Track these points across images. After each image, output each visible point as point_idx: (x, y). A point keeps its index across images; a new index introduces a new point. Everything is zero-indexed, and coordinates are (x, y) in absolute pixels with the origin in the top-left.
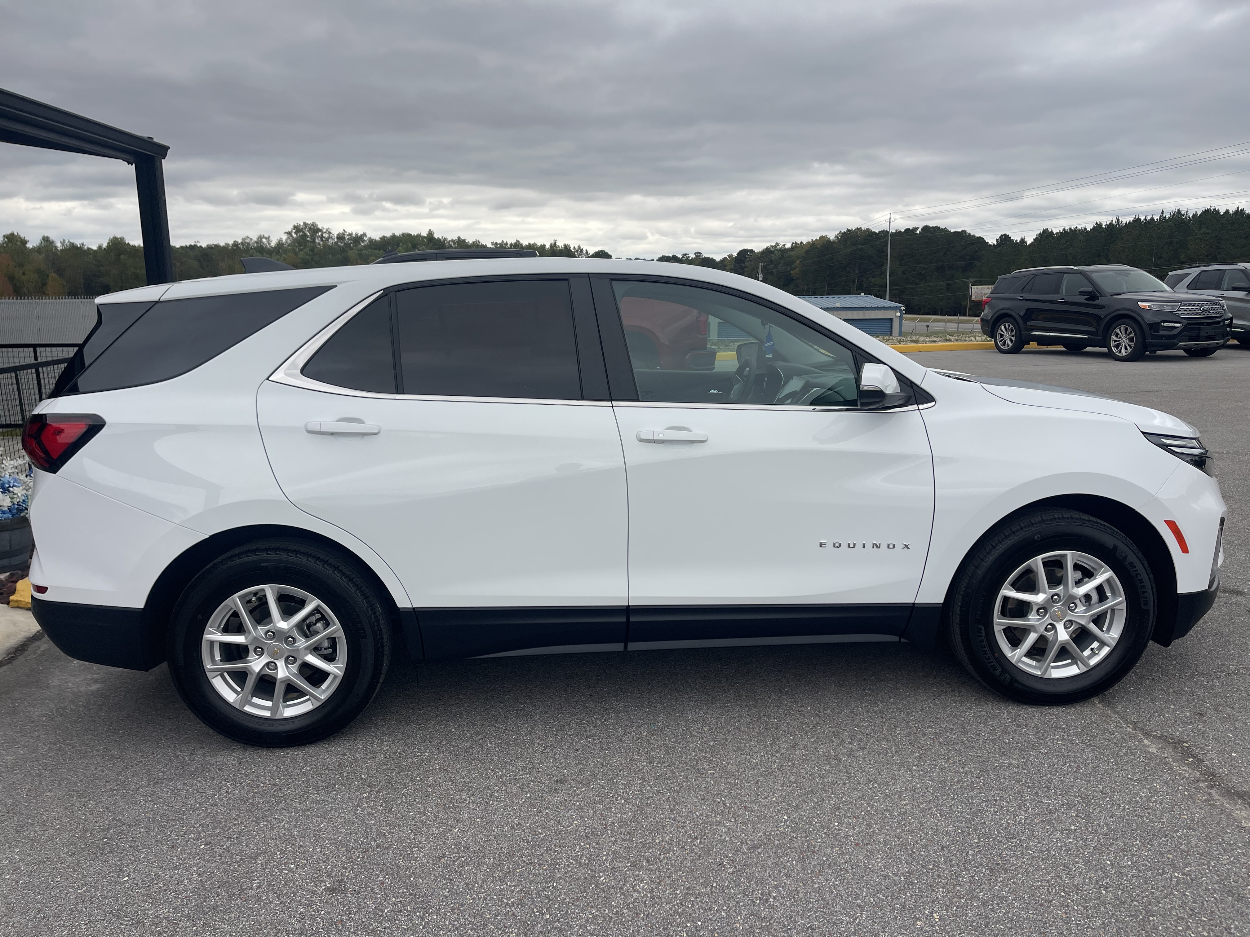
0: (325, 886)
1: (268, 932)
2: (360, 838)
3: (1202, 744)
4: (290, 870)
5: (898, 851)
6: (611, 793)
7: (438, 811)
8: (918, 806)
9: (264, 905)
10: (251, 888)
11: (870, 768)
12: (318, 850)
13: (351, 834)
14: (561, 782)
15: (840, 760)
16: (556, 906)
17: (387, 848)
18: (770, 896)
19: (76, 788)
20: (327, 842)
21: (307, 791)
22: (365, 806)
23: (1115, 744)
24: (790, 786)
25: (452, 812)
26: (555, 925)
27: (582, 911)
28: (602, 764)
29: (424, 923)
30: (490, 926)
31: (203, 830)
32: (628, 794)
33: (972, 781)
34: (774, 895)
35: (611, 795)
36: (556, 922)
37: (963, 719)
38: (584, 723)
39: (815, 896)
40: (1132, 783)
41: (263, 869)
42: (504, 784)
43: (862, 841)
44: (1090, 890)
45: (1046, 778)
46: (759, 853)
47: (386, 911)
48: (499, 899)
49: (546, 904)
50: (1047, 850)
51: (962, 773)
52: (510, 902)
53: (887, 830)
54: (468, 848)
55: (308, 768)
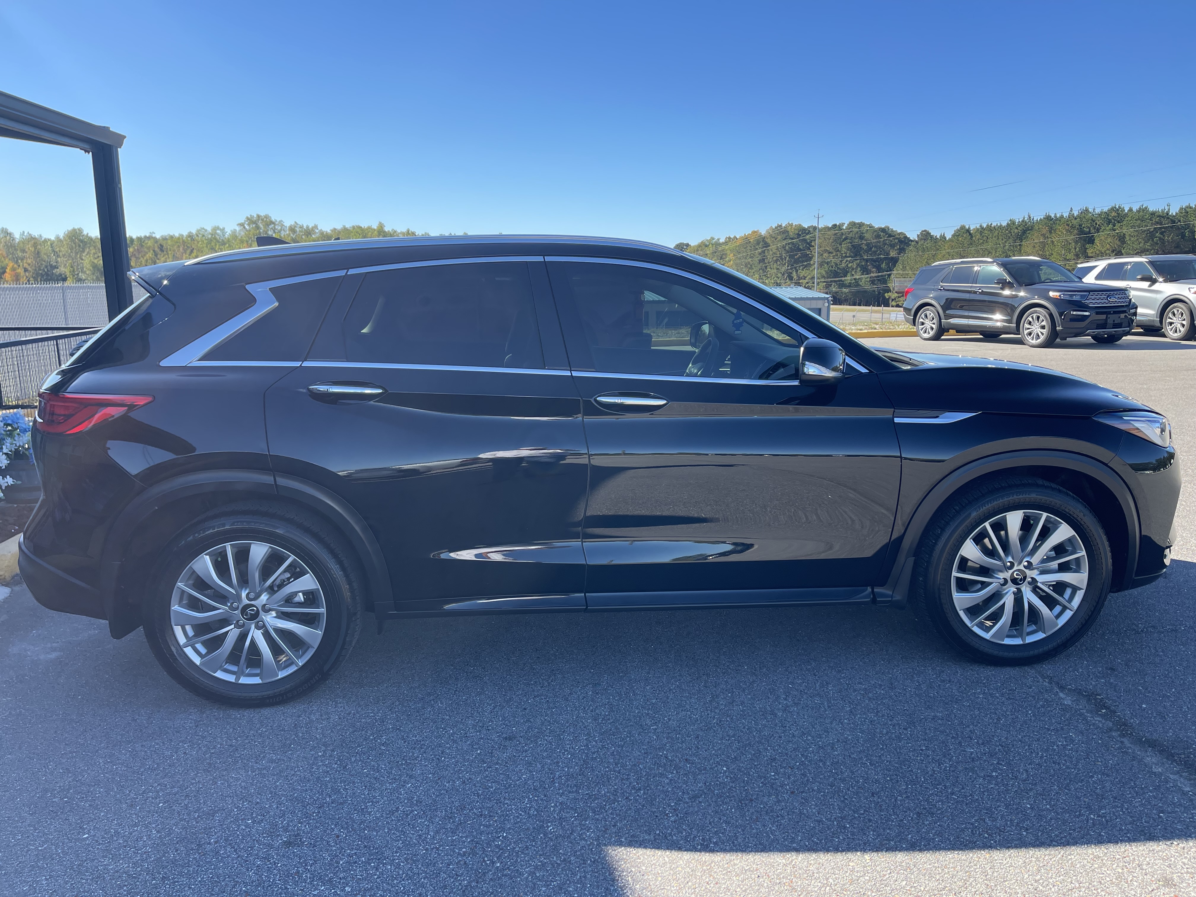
0: (281, 840)
1: (226, 885)
2: (315, 794)
3: (1114, 696)
4: (247, 826)
5: (831, 798)
6: (558, 749)
7: (391, 768)
8: (850, 756)
9: (221, 859)
10: (210, 843)
11: (804, 722)
12: (274, 806)
13: (306, 790)
14: (510, 739)
15: (775, 715)
16: (506, 855)
17: (341, 804)
18: (711, 842)
19: (36, 751)
20: (283, 798)
21: (263, 751)
22: (320, 764)
23: (1033, 697)
24: (729, 740)
25: (404, 769)
26: (505, 872)
27: (531, 859)
28: (549, 721)
29: (378, 873)
30: (443, 875)
31: (161, 789)
32: (574, 749)
33: (900, 733)
34: (715, 840)
35: (558, 750)
36: (506, 869)
37: (891, 676)
38: (532, 684)
39: (753, 841)
40: (1049, 732)
41: (221, 825)
42: (454, 741)
43: (797, 789)
44: (1012, 832)
45: (968, 729)
46: (700, 802)
47: (341, 863)
48: (451, 849)
49: (497, 853)
50: (971, 795)
51: (891, 725)
52: (462, 852)
53: (821, 778)
54: (421, 802)
55: (264, 730)
